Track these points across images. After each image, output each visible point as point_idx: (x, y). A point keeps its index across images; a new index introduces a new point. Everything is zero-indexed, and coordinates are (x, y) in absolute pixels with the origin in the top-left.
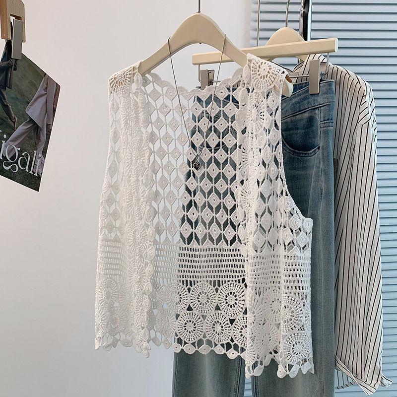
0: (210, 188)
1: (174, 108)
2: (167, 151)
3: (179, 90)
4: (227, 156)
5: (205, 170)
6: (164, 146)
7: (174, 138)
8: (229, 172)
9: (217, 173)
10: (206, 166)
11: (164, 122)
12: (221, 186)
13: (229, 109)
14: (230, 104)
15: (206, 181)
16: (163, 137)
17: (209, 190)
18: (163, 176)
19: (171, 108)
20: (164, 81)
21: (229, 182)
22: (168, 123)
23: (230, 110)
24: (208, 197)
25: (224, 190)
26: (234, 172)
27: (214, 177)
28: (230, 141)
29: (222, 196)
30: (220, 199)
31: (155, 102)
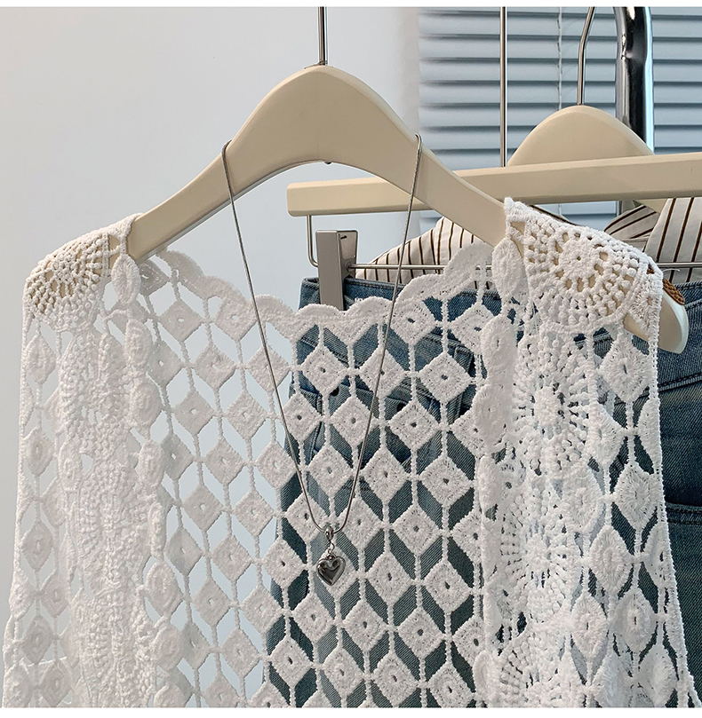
0: (379, 636)
1: (246, 363)
2: (223, 502)
3: (262, 309)
4: (437, 532)
5: (360, 573)
6: (215, 487)
7: (246, 459)
8: (448, 587)
9: (404, 589)
10: (361, 561)
11: (214, 407)
12: (420, 632)
13: (438, 376)
14: (443, 360)
15: (363, 614)
16: (209, 456)
17: (374, 642)
18: (210, 583)
19: (238, 363)
20: (212, 279)
21: (448, 623)
22: (226, 412)
23: (445, 378)
24: (373, 667)
25: (431, 650)
26: (466, 591)
27: (390, 600)
28: (446, 481)
29: (422, 667)
30: (418, 678)
31: (182, 342)
